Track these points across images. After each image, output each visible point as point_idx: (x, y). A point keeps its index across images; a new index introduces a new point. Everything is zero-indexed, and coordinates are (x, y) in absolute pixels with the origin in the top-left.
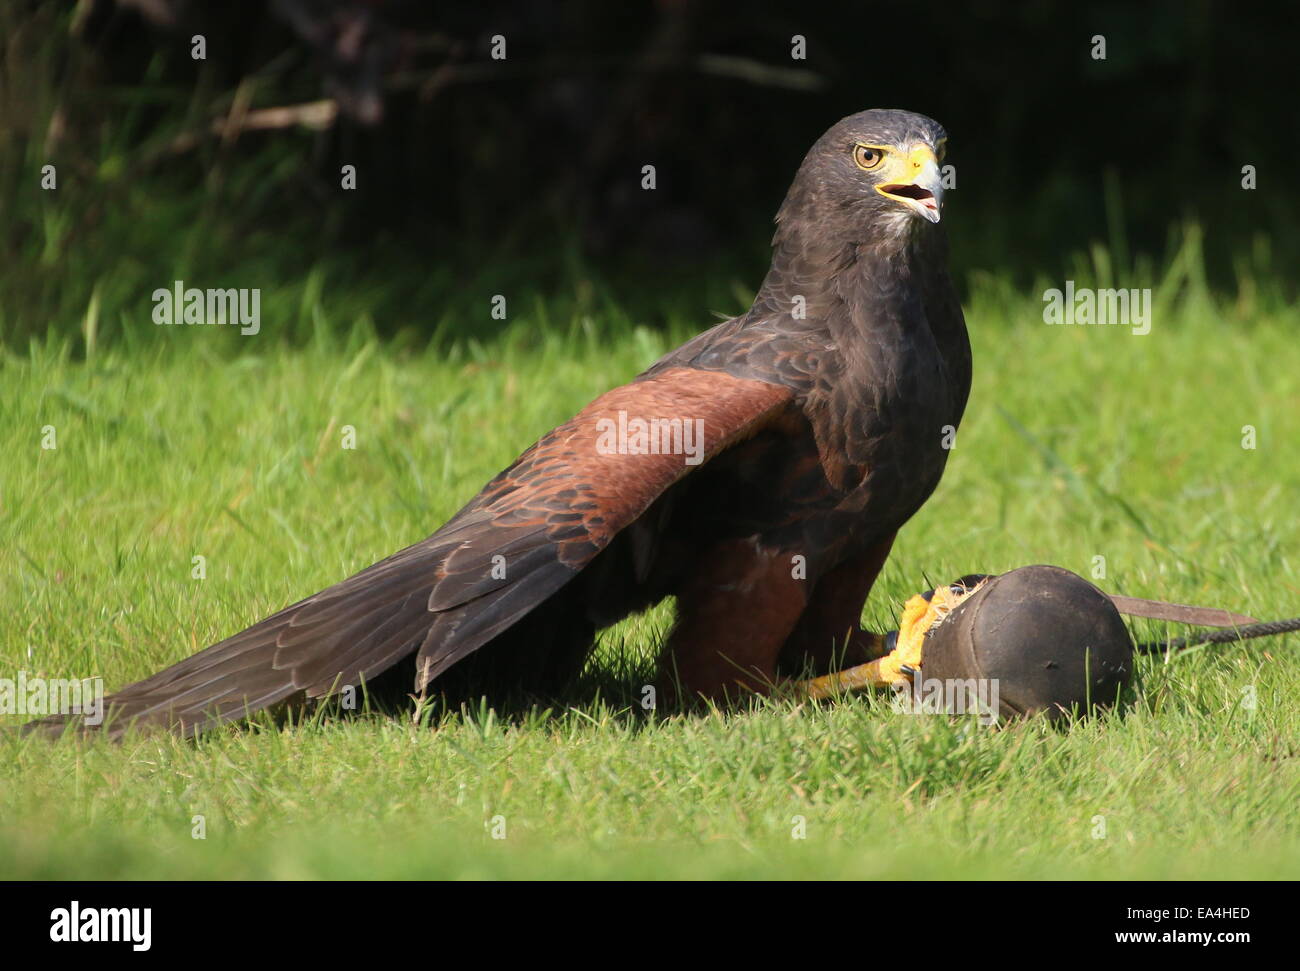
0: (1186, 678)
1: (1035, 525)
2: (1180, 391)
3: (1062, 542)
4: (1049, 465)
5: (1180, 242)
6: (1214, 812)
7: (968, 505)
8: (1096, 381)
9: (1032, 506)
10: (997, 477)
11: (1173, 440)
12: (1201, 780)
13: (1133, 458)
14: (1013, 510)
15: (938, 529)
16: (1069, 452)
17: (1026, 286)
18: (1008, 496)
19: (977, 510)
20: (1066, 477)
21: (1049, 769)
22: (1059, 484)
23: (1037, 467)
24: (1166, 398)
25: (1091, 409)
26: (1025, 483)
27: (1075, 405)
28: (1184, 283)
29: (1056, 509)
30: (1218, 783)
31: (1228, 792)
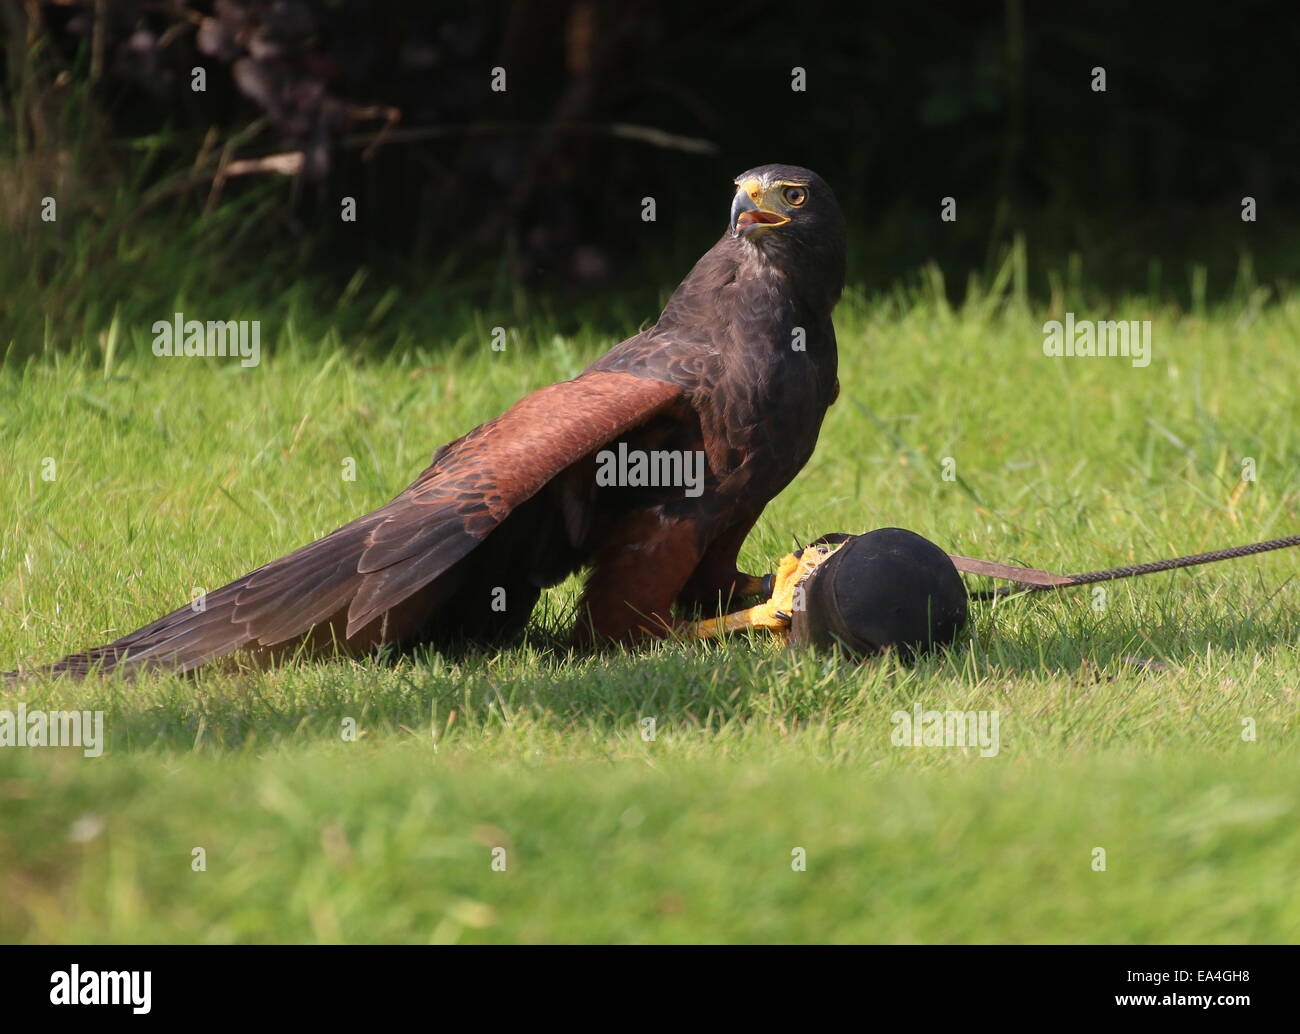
0: (1010, 619)
1: (884, 494)
2: (1003, 382)
3: (907, 508)
4: (896, 446)
6: (1035, 730)
7: (829, 480)
8: (933, 375)
9: (882, 479)
10: (853, 455)
11: (997, 423)
12: (1023, 704)
13: (964, 438)
14: (866, 482)
15: (804, 498)
16: (911, 436)
18: (862, 471)
19: (837, 483)
20: (909, 455)
21: (898, 696)
22: (903, 461)
23: (885, 448)
24: (990, 388)
25: (929, 398)
26: (875, 460)
27: (916, 395)
28: (1008, 290)
29: (902, 482)
30: (1038, 706)
31: (1045, 713)
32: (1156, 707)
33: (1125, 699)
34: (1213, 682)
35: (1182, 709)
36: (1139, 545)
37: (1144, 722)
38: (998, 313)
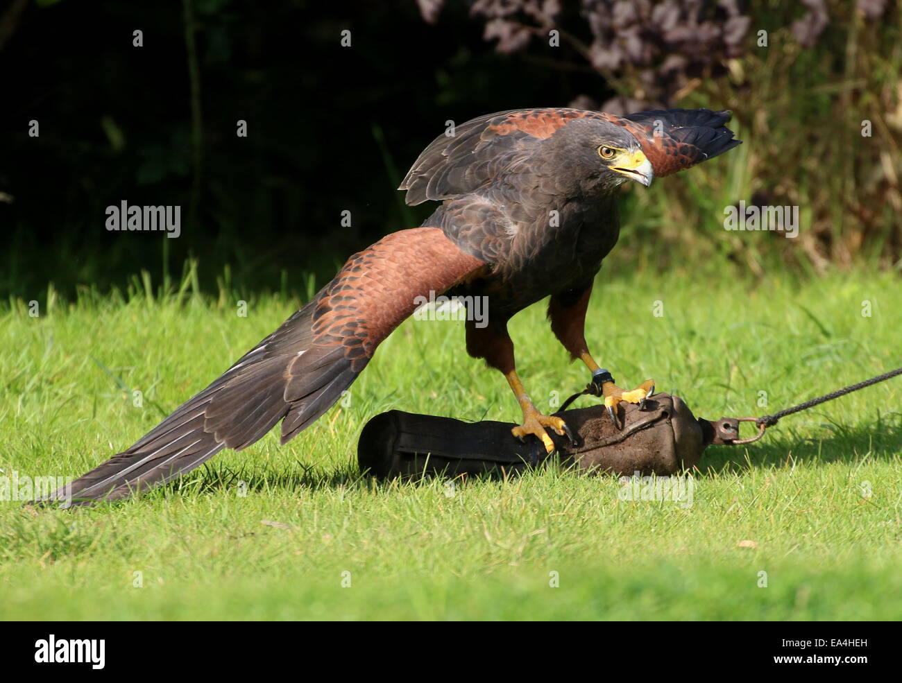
0: (190, 496)
1: (111, 417)
2: (187, 346)
3: (126, 426)
4: (119, 386)
5: (189, 269)
6: (204, 566)
7: (77, 408)
8: (144, 342)
9: (110, 407)
10: (91, 392)
11: (184, 372)
12: (197, 550)
13: (162, 382)
14: (99, 409)
15: (59, 420)
16: (129, 380)
17: (105, 292)
18: (97, 403)
19: (81, 410)
20: (128, 392)
21: (118, 545)
22: (124, 397)
23: (113, 388)
24: (180, 350)
25: (140, 357)
26: (106, 395)
27: (132, 354)
28: (190, 290)
29: (123, 409)
30: (206, 552)
31: (211, 556)
32: (282, 552)
33: (262, 547)
34: (317, 536)
35: (298, 553)
36: (273, 450)
37: (275, 560)
38: (185, 301)
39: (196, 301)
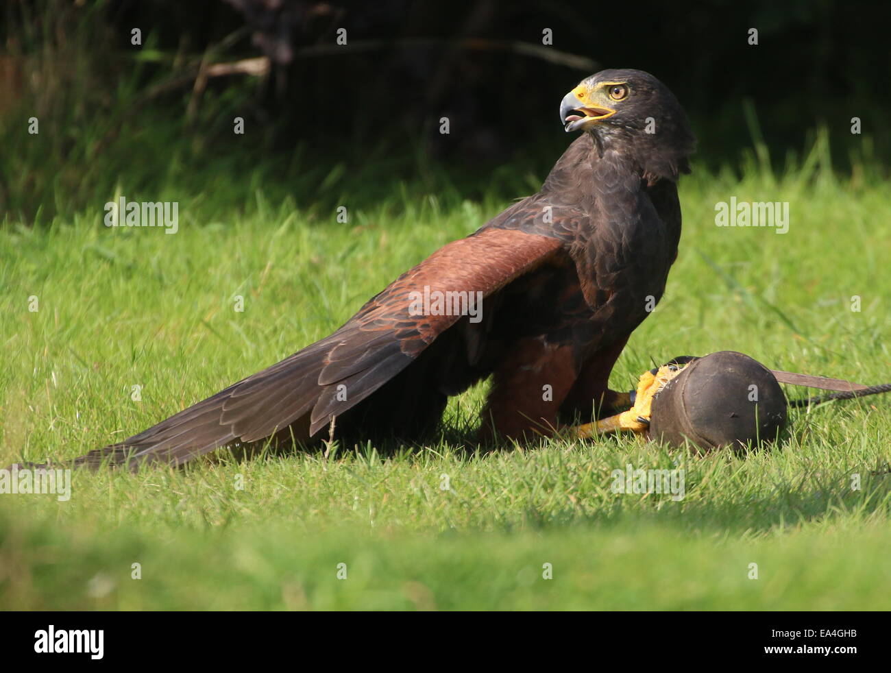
0: (821, 422)
1: (722, 325)
2: (815, 237)
3: (740, 336)
4: (731, 287)
5: (815, 139)
7: (679, 313)
9: (720, 313)
10: (698, 294)
11: (811, 269)
13: (785, 281)
14: (708, 315)
15: (660, 328)
16: (743, 278)
17: (715, 170)
18: (705, 307)
19: (685, 316)
20: (742, 294)
21: (733, 482)
22: (737, 298)
23: (723, 288)
24: (806, 242)
25: (757, 249)
26: (716, 298)
27: (747, 247)
28: (818, 166)
29: (736, 315)
38: (811, 182)
39: (826, 181)
